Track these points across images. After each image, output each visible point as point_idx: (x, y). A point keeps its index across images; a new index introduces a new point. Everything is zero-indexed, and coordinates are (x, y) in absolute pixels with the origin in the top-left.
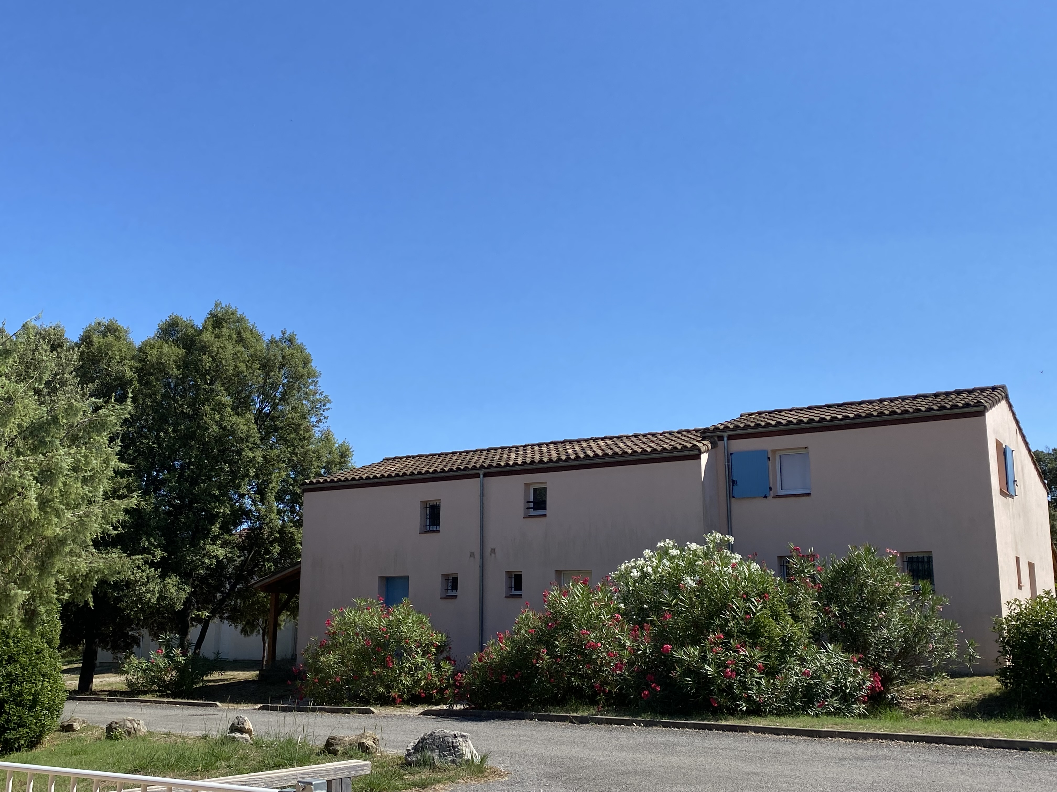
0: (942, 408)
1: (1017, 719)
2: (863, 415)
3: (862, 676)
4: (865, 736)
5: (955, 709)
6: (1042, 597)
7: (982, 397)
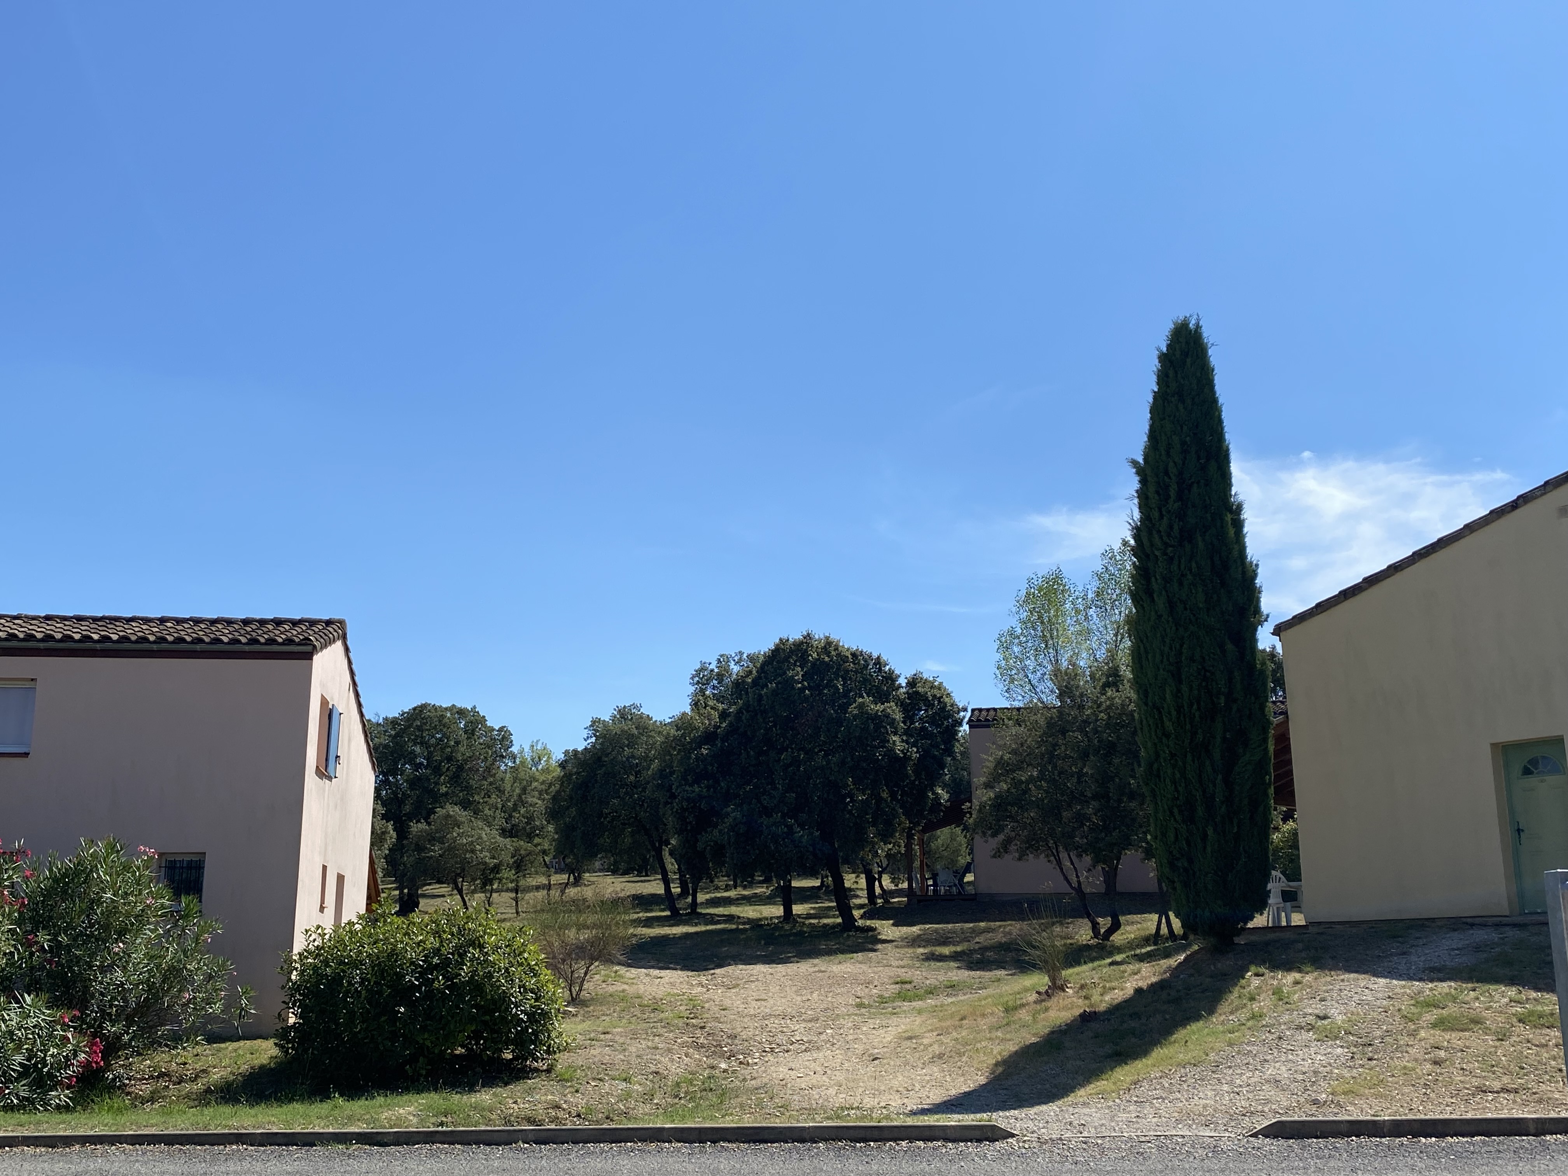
0: (254, 641)
1: (297, 1101)
2: (133, 638)
3: (73, 1045)
4: (67, 1141)
5: (208, 1091)
6: (354, 924)
7: (311, 632)
